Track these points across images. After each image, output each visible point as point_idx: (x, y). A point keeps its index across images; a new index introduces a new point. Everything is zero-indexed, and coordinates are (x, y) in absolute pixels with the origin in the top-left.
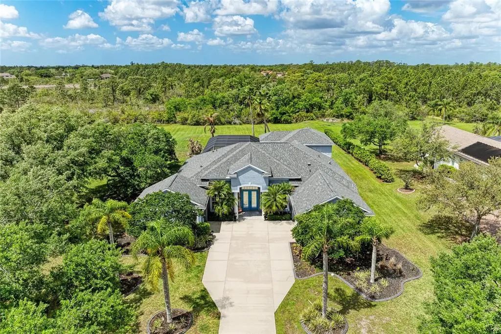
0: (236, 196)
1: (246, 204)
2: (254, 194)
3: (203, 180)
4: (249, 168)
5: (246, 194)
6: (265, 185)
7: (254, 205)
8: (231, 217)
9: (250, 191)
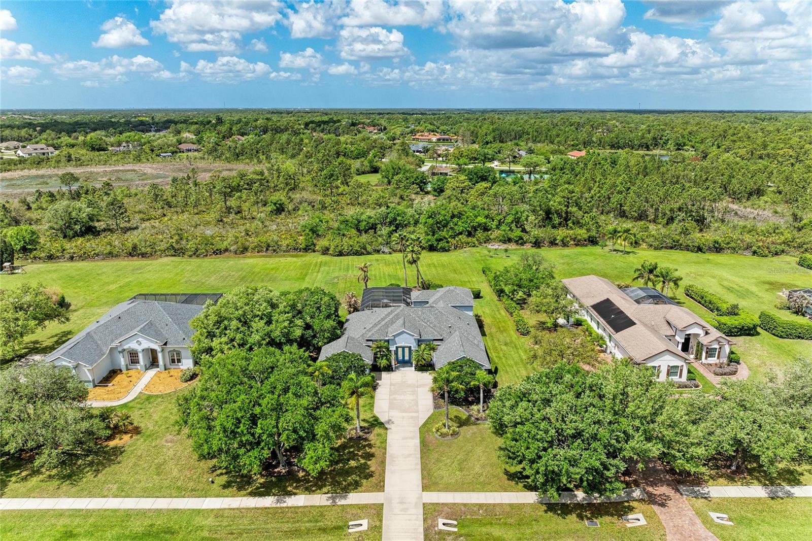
0: (393, 353)
1: (400, 357)
2: (407, 350)
3: (367, 340)
4: (403, 332)
5: (400, 350)
6: (415, 344)
7: (407, 358)
8: (389, 368)
9: (403, 348)
